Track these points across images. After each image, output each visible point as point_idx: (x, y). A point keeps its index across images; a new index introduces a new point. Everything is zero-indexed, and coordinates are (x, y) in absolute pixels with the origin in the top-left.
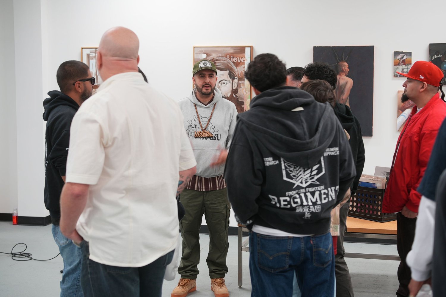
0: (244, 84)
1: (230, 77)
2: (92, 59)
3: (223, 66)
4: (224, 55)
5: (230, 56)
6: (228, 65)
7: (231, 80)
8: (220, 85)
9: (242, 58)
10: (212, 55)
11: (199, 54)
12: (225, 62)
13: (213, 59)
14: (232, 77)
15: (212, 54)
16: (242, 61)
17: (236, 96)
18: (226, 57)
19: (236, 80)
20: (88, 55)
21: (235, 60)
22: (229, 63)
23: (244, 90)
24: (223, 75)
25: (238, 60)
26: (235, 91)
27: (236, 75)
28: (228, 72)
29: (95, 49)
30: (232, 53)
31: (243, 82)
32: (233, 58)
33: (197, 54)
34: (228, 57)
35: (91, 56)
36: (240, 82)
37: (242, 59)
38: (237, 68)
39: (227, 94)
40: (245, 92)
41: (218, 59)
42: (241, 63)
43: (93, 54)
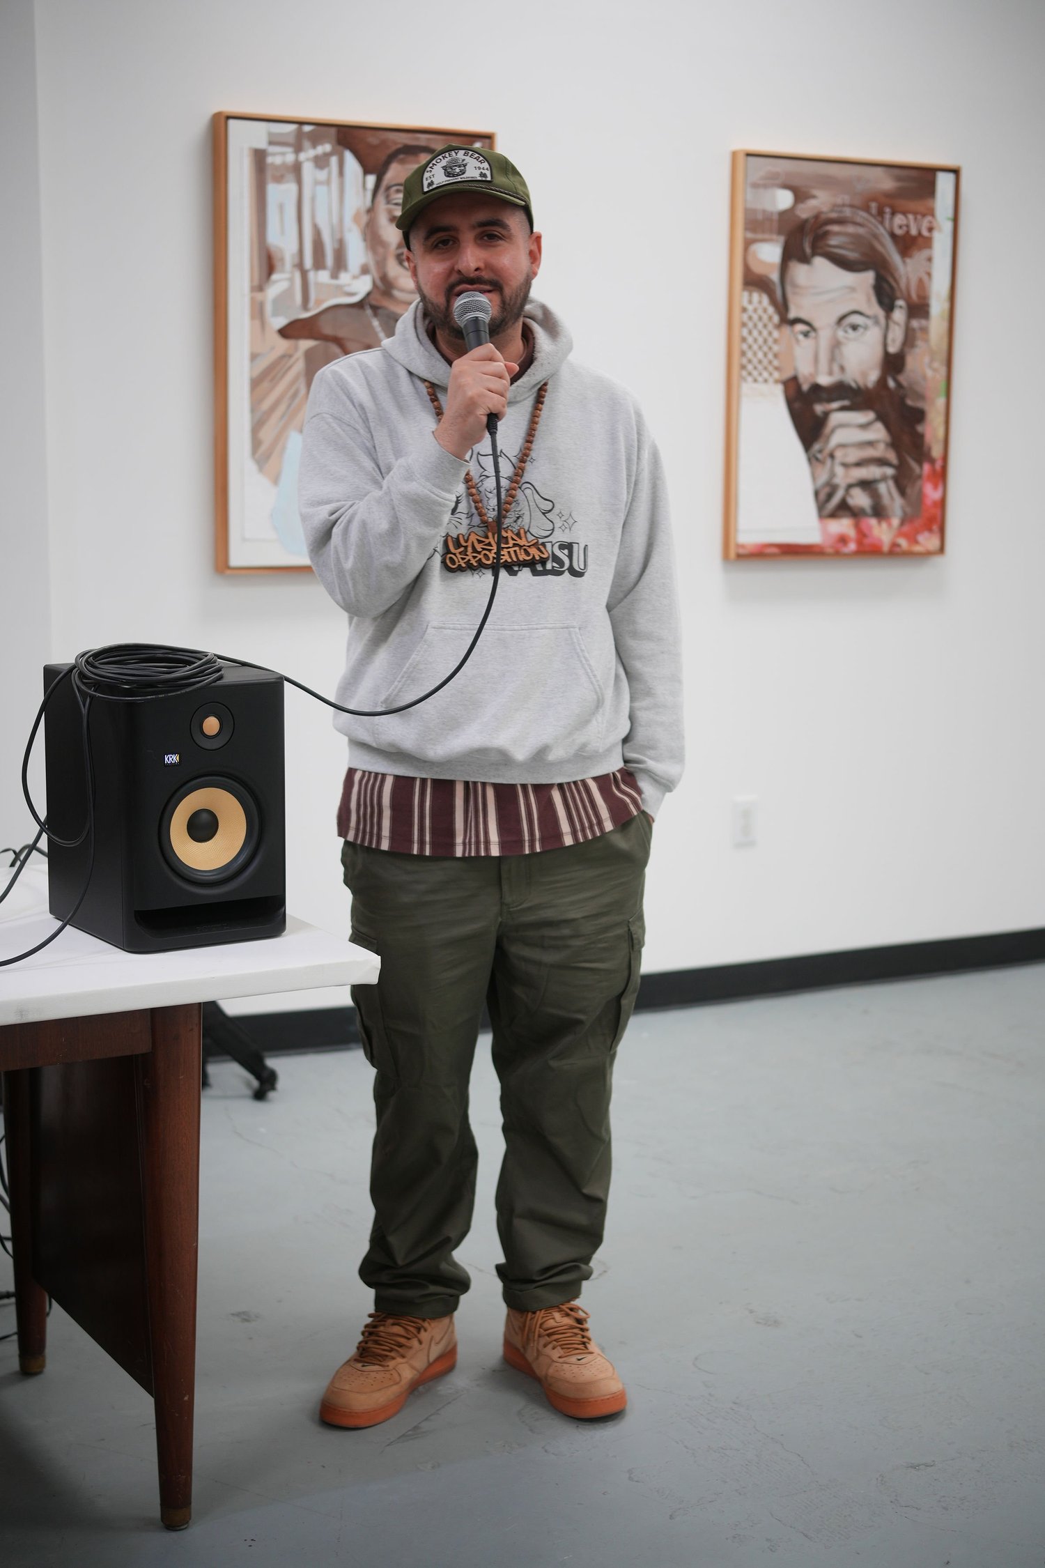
0: (925, 330)
1: (881, 302)
2: (279, 179)
3: (852, 250)
4: (857, 202)
5: (884, 205)
6: (872, 248)
7: (881, 313)
8: (840, 334)
9: (924, 215)
10: (814, 197)
11: (765, 186)
12: (861, 230)
13: (817, 217)
14: (886, 300)
15: (815, 192)
16: (925, 233)
17: (899, 385)
18: (867, 209)
19: (899, 315)
20: (259, 157)
21: (900, 227)
22: (876, 236)
23: (927, 360)
24: (852, 289)
25: (908, 226)
26: (893, 363)
27: (898, 294)
28: (869, 277)
29: (293, 127)
30: (889, 195)
31: (923, 322)
32: (893, 213)
33: (755, 186)
34: (874, 211)
35: (272, 164)
36: (915, 323)
37: (925, 224)
38: (904, 262)
39: (864, 374)
40: (930, 367)
41: (834, 215)
42: (920, 240)
43: (283, 154)
